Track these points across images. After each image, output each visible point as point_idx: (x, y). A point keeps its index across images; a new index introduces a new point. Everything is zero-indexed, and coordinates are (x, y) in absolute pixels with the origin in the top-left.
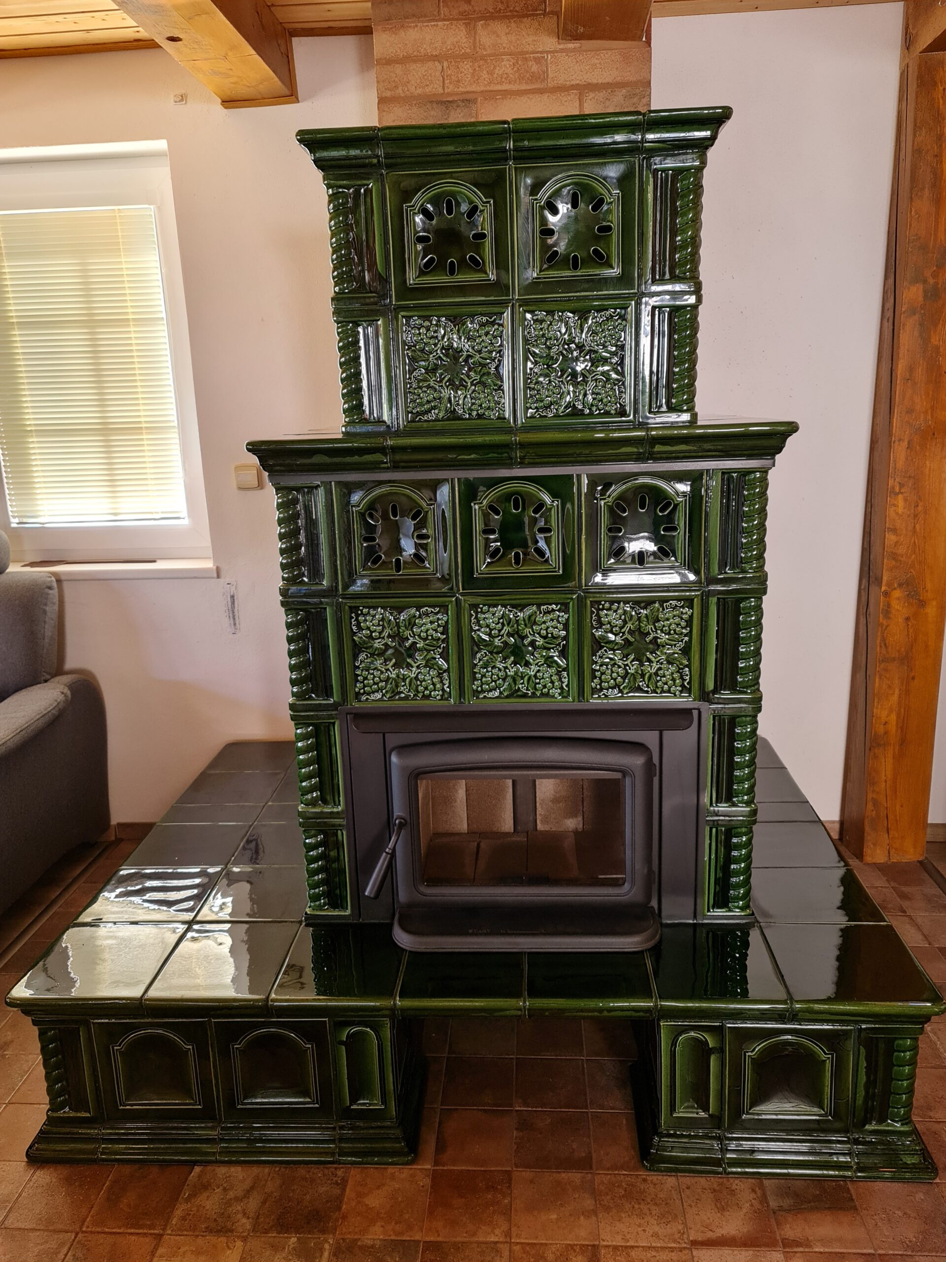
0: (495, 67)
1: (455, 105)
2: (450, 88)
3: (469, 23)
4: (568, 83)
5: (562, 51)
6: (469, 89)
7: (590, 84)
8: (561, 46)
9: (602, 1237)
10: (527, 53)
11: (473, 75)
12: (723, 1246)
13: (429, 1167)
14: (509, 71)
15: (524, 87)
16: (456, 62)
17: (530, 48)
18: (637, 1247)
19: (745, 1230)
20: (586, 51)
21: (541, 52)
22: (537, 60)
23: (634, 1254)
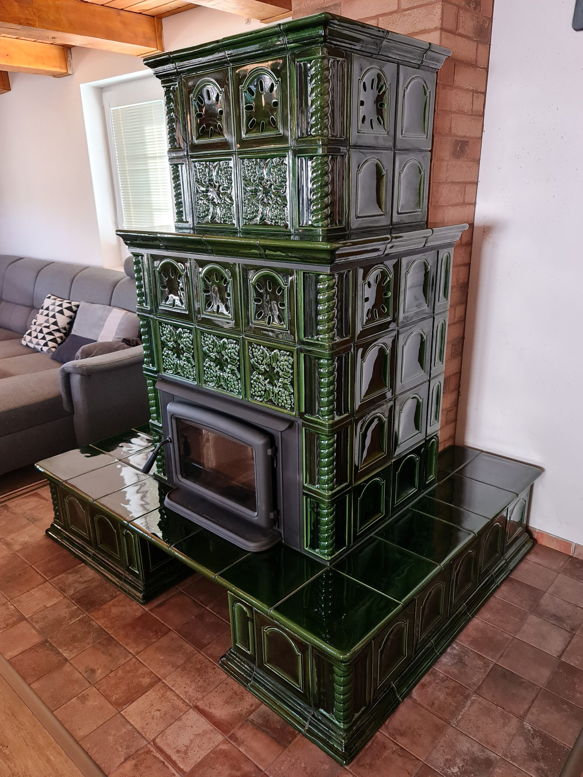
9: (167, 678)
12: (205, 717)
13: (147, 610)
18: (174, 691)
19: (224, 718)
23: (169, 693)
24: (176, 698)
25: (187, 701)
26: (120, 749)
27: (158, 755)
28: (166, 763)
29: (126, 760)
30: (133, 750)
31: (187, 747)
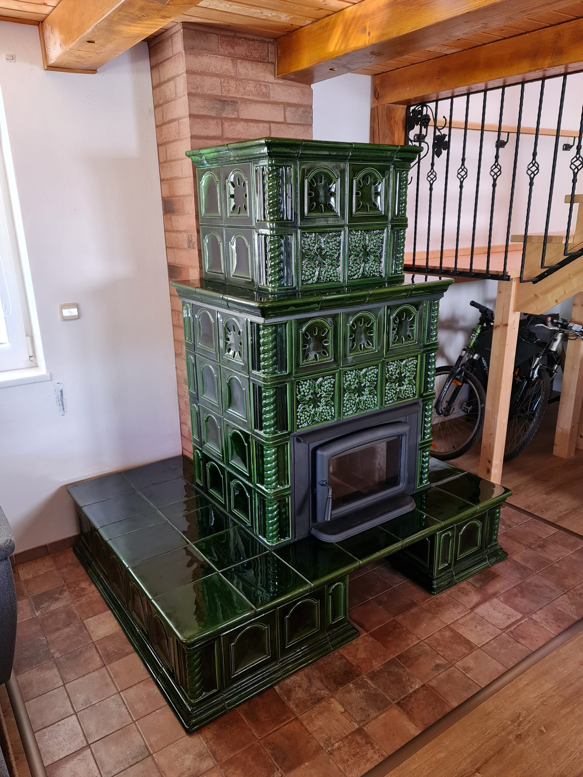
0: (246, 87)
1: (227, 103)
2: (225, 94)
3: (233, 60)
4: (279, 101)
5: (276, 83)
6: (234, 96)
7: (288, 103)
8: (276, 81)
9: (445, 622)
10: (261, 81)
11: (236, 89)
12: (479, 605)
13: (366, 634)
14: (253, 89)
15: (260, 99)
16: (228, 80)
17: (262, 79)
18: (458, 619)
19: (479, 597)
20: (286, 85)
21: (267, 82)
22: (266, 86)
23: (460, 621)
24: (465, 618)
25: (467, 613)
26: (511, 646)
27: (513, 628)
28: (518, 624)
29: (520, 643)
30: (511, 640)
31: (504, 614)
